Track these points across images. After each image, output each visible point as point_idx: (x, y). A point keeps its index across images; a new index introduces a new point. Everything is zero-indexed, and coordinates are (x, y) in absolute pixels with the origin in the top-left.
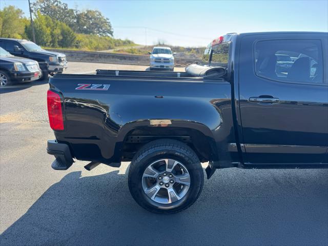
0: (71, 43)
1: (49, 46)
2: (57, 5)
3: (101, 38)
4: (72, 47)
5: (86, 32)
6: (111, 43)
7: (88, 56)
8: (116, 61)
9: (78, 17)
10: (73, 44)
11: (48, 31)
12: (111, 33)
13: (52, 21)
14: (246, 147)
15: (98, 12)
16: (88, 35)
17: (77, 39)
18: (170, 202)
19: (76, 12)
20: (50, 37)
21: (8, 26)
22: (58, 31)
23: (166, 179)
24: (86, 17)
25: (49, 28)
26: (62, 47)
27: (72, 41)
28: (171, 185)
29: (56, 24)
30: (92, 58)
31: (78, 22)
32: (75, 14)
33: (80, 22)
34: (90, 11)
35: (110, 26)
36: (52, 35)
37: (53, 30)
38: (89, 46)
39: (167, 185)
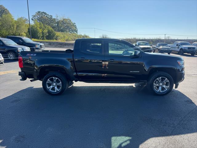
0: (53, 37)
1: (40, 39)
2: (47, 16)
3: (70, 34)
4: (53, 39)
5: (62, 31)
6: (76, 37)
7: (59, 45)
9: (58, 23)
11: (40, 31)
12: (76, 31)
13: (44, 25)
14: (79, 74)
15: (69, 19)
16: (63, 33)
17: (56, 35)
18: (56, 91)
19: (57, 20)
20: (41, 34)
21: (19, 29)
22: (46, 31)
23: (54, 84)
24: (62, 23)
25: (41, 29)
26: (48, 40)
27: (54, 36)
28: (56, 86)
29: (45, 27)
30: (61, 46)
31: (58, 25)
32: (56, 21)
33: (59, 26)
34: (65, 19)
35: (76, 27)
36: (43, 33)
37: (44, 30)
38: (63, 39)
39: (55, 86)
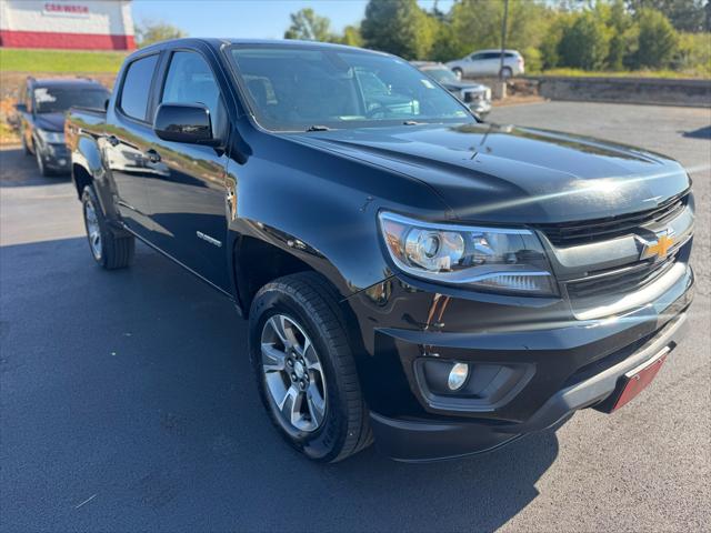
1: (598, 68)
8: (673, 99)
10: (663, 60)
11: (607, 36)
17: (680, 46)
22: (632, 34)
25: (612, 29)
27: (663, 52)
36: (614, 43)
37: (622, 32)
